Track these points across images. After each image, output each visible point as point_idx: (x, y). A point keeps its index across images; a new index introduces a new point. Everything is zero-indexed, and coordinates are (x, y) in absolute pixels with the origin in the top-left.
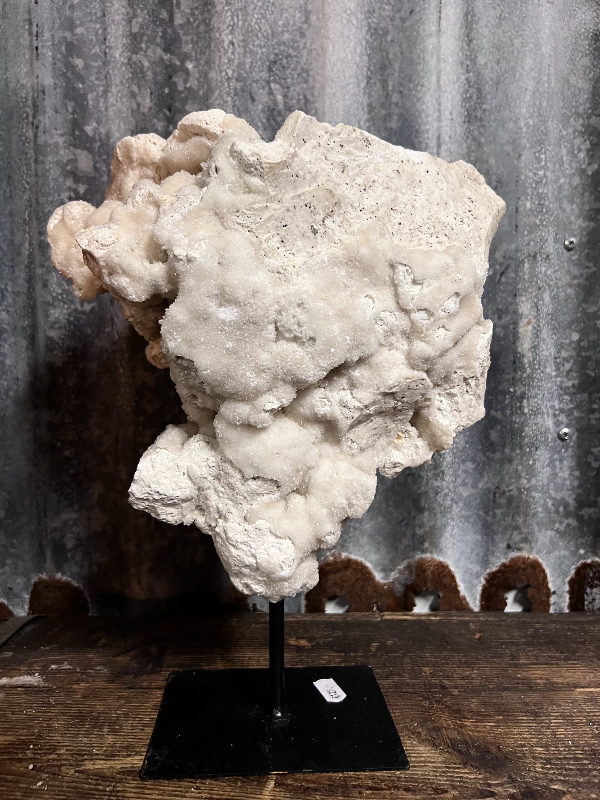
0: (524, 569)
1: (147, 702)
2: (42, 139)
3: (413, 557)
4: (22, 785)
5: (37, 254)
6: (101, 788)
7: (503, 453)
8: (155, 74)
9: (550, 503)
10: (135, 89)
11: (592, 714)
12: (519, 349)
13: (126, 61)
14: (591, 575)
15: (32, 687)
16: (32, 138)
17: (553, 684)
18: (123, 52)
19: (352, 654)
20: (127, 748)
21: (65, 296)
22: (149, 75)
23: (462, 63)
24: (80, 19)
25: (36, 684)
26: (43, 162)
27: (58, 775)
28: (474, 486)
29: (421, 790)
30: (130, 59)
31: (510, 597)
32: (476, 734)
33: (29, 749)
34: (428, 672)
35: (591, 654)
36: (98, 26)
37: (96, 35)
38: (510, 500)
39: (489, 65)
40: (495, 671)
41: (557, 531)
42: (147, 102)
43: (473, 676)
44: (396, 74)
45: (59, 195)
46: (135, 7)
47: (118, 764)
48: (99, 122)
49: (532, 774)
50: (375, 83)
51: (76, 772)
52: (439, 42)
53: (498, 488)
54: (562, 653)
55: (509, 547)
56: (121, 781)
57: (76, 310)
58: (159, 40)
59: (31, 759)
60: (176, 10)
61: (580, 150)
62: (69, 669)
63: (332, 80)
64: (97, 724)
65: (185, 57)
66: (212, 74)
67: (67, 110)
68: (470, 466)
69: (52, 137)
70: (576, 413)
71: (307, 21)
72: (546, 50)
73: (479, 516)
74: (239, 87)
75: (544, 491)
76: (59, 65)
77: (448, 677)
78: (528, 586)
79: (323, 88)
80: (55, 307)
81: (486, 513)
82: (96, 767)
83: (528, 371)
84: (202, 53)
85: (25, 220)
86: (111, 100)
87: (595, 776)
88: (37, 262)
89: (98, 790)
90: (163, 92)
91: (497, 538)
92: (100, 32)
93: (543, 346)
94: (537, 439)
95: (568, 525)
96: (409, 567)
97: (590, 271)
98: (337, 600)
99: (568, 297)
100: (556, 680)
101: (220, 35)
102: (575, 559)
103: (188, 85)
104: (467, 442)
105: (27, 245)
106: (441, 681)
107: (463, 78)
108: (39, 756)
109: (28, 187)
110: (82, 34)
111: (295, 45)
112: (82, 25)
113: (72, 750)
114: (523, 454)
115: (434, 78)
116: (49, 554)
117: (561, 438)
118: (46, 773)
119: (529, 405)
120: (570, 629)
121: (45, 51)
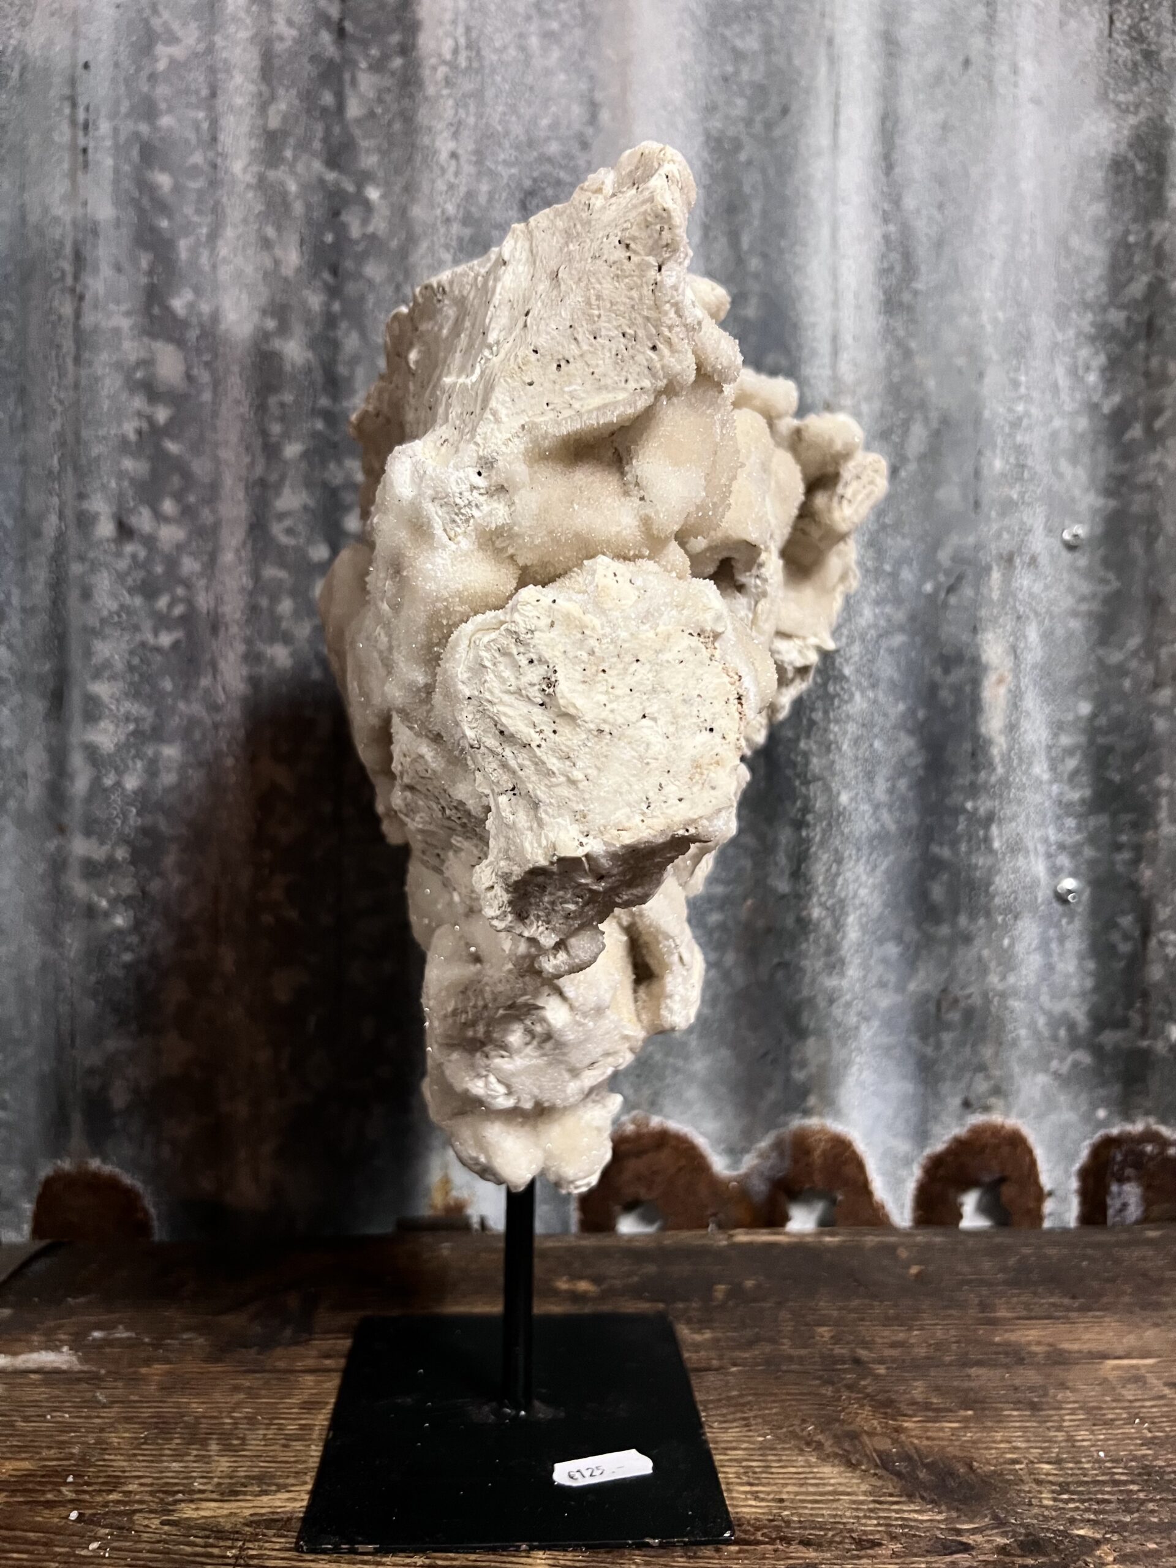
0: (998, 1146)
1: (289, 1396)
2: (89, 320)
3: (786, 1124)
4: (57, 1549)
5: (73, 535)
6: (216, 1551)
7: (954, 924)
8: (309, 206)
9: (1041, 1021)
10: (270, 232)
11: (1138, 1404)
12: (983, 730)
13: (254, 181)
14: (1119, 1158)
15: (57, 1371)
16: (72, 320)
17: (1061, 1352)
18: (249, 164)
19: (680, 1305)
20: (260, 1479)
21: (124, 616)
22: (298, 208)
23: (875, 206)
24: (167, 101)
25: (64, 1367)
26: (90, 364)
27: (129, 1530)
28: (901, 988)
29: (831, 1542)
30: (261, 178)
31: (970, 1202)
32: (925, 1442)
33: (66, 1484)
34: (827, 1335)
35: (1126, 1299)
36: (201, 115)
37: (197, 131)
38: (969, 1014)
39: (924, 212)
40: (953, 1332)
41: (1056, 1075)
42: (292, 258)
43: (912, 1341)
44: (756, 223)
45: (120, 425)
46: (275, 82)
47: (246, 1508)
48: (198, 291)
49: (1036, 1510)
50: (716, 238)
51: (163, 1523)
52: (835, 167)
53: (944, 991)
54: (1074, 1297)
55: (967, 1104)
56: (254, 1538)
57: (143, 644)
58: (317, 145)
59: (72, 1501)
60: (348, 91)
61: (1088, 368)
62: (129, 1338)
64: (196, 1436)
65: (364, 178)
66: (417, 211)
67: (139, 269)
68: (892, 950)
69: (109, 315)
70: (1089, 852)
71: (593, 119)
72: (1028, 186)
73: (909, 1048)
74: (467, 239)
75: (1031, 997)
76: (127, 184)
77: (866, 1345)
78: (1002, 1180)
80: (104, 638)
81: (924, 1038)
82: (203, 1513)
83: (1000, 770)
84: (398, 171)
85: (51, 472)
86: (223, 251)
87: (1152, 1512)
88: (72, 550)
89: (211, 1556)
90: (322, 242)
91: (945, 1088)
92: (205, 126)
93: (1025, 725)
94: (1016, 899)
95: (1076, 1065)
96: (778, 1145)
97: (1107, 589)
98: (639, 1210)
99: (1070, 636)
100: (1066, 1346)
101: (433, 141)
102: (1088, 1128)
103: (370, 229)
104: (886, 905)
105: (53, 519)
106: (852, 1350)
107: (877, 233)
108: (87, 1497)
109: (59, 408)
110: (170, 130)
111: (572, 164)
112: (170, 110)
113: (152, 1485)
114: (993, 927)
115: (825, 232)
116: (77, 1119)
117: (1061, 898)
118: (105, 1527)
119: (1001, 835)
120: (1084, 1257)
121: (99, 156)
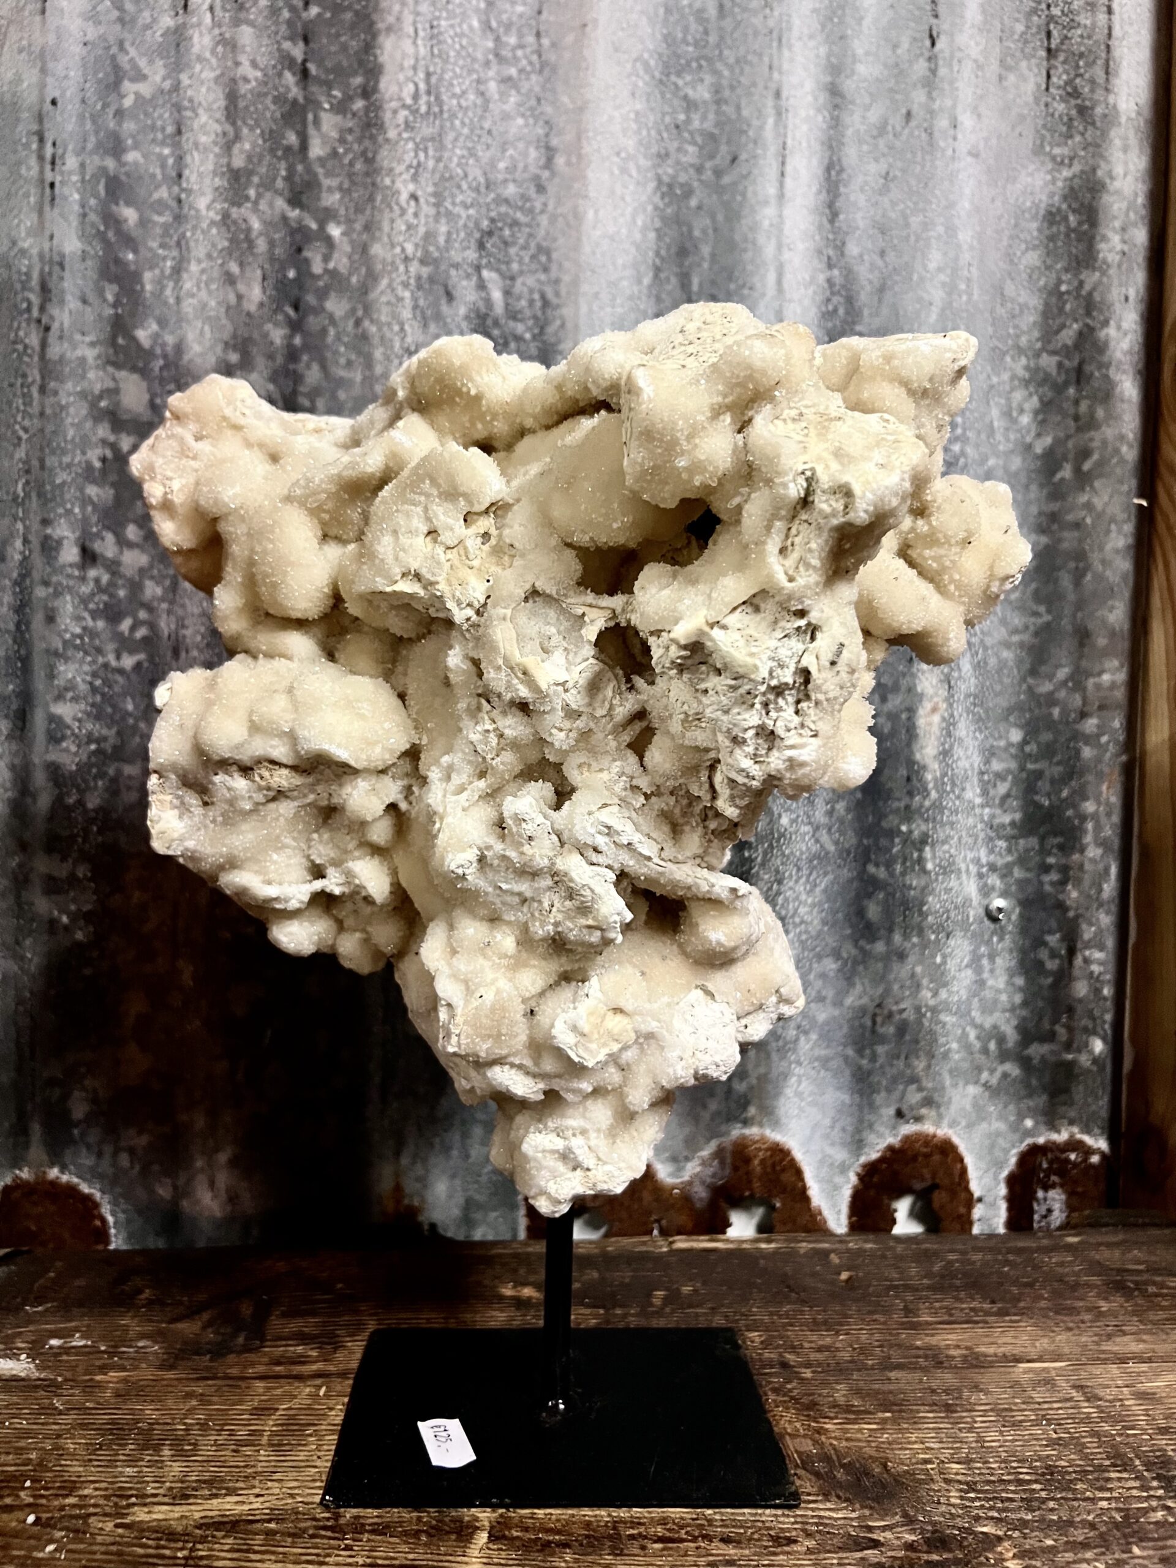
0: (927, 1156)
1: (241, 1402)
2: (55, 350)
3: (728, 1133)
4: (16, 1553)
5: (38, 560)
6: (167, 1552)
7: (889, 942)
8: (272, 243)
9: (972, 1034)
10: (234, 268)
11: (1046, 1406)
12: (918, 756)
13: (218, 218)
14: (1045, 1165)
15: (15, 1379)
16: (37, 348)
17: (977, 1356)
18: (213, 201)
19: (618, 1311)
20: (210, 1483)
21: (87, 640)
22: (261, 245)
23: (820, 252)
24: (133, 137)
25: (23, 1374)
26: (56, 393)
27: (85, 1533)
28: (838, 1003)
29: (750, 1539)
30: (226, 216)
31: (902, 1207)
32: (844, 1444)
33: (23, 1488)
34: (757, 1339)
35: (1043, 1304)
36: (166, 151)
37: (163, 166)
38: (902, 1029)
39: (866, 257)
40: (877, 1336)
41: (986, 1086)
42: (255, 293)
43: (838, 1345)
44: (706, 265)
45: (84, 453)
46: (239, 123)
47: (198, 1511)
48: (162, 322)
49: (943, 1508)
50: (668, 279)
51: (117, 1526)
52: (780, 216)
53: (879, 1006)
54: (993, 1302)
55: (900, 1114)
56: (203, 1540)
57: (106, 666)
58: (280, 184)
59: (29, 1505)
60: (311, 131)
61: (1021, 411)
62: (85, 1346)
63: (593, 271)
64: (149, 1442)
65: (326, 216)
66: (377, 250)
67: (105, 300)
68: (831, 965)
69: (74, 347)
70: (1018, 873)
71: (549, 163)
72: (965, 236)
73: (846, 1059)
74: (425, 276)
75: (963, 1013)
76: (93, 217)
77: (793, 1349)
78: (935, 1187)
79: (576, 283)
80: (67, 660)
81: (860, 1052)
82: (155, 1516)
83: (934, 795)
84: (359, 210)
85: (15, 498)
86: (188, 285)
87: (1052, 1510)
88: (36, 575)
89: (163, 1557)
90: (285, 276)
91: (879, 1098)
92: (171, 161)
93: (958, 752)
94: (948, 918)
95: (1005, 1075)
96: (719, 1154)
97: (1040, 621)
98: (586, 1216)
99: (1002, 664)
100: (982, 1349)
101: (393, 182)
102: (1016, 1136)
103: (331, 265)
104: (824, 922)
105: (18, 544)
106: (780, 1354)
107: (821, 278)
108: (44, 1501)
109: (25, 436)
110: (136, 163)
111: (528, 205)
112: (136, 146)
113: (106, 1489)
114: (925, 945)
115: (771, 278)
116: (36, 1130)
117: (992, 917)
118: (61, 1530)
119: (934, 857)
120: (1007, 1262)
121: (66, 191)
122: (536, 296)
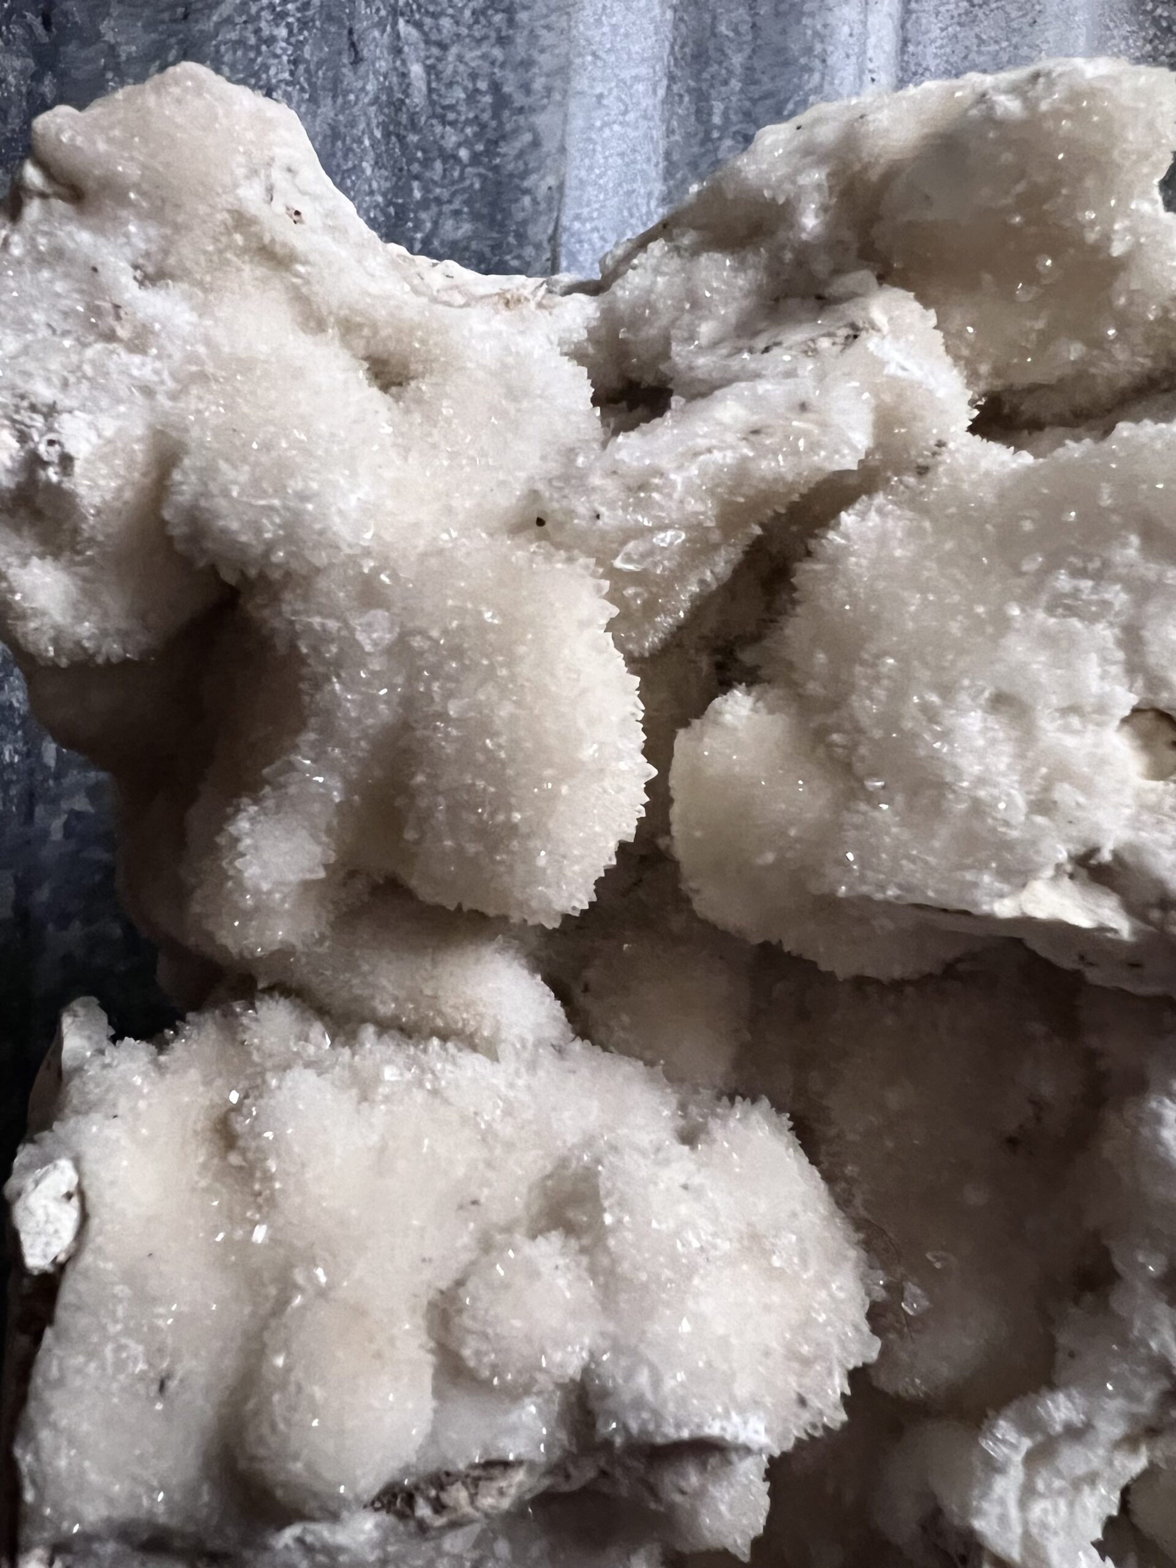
122: (482, 85)
